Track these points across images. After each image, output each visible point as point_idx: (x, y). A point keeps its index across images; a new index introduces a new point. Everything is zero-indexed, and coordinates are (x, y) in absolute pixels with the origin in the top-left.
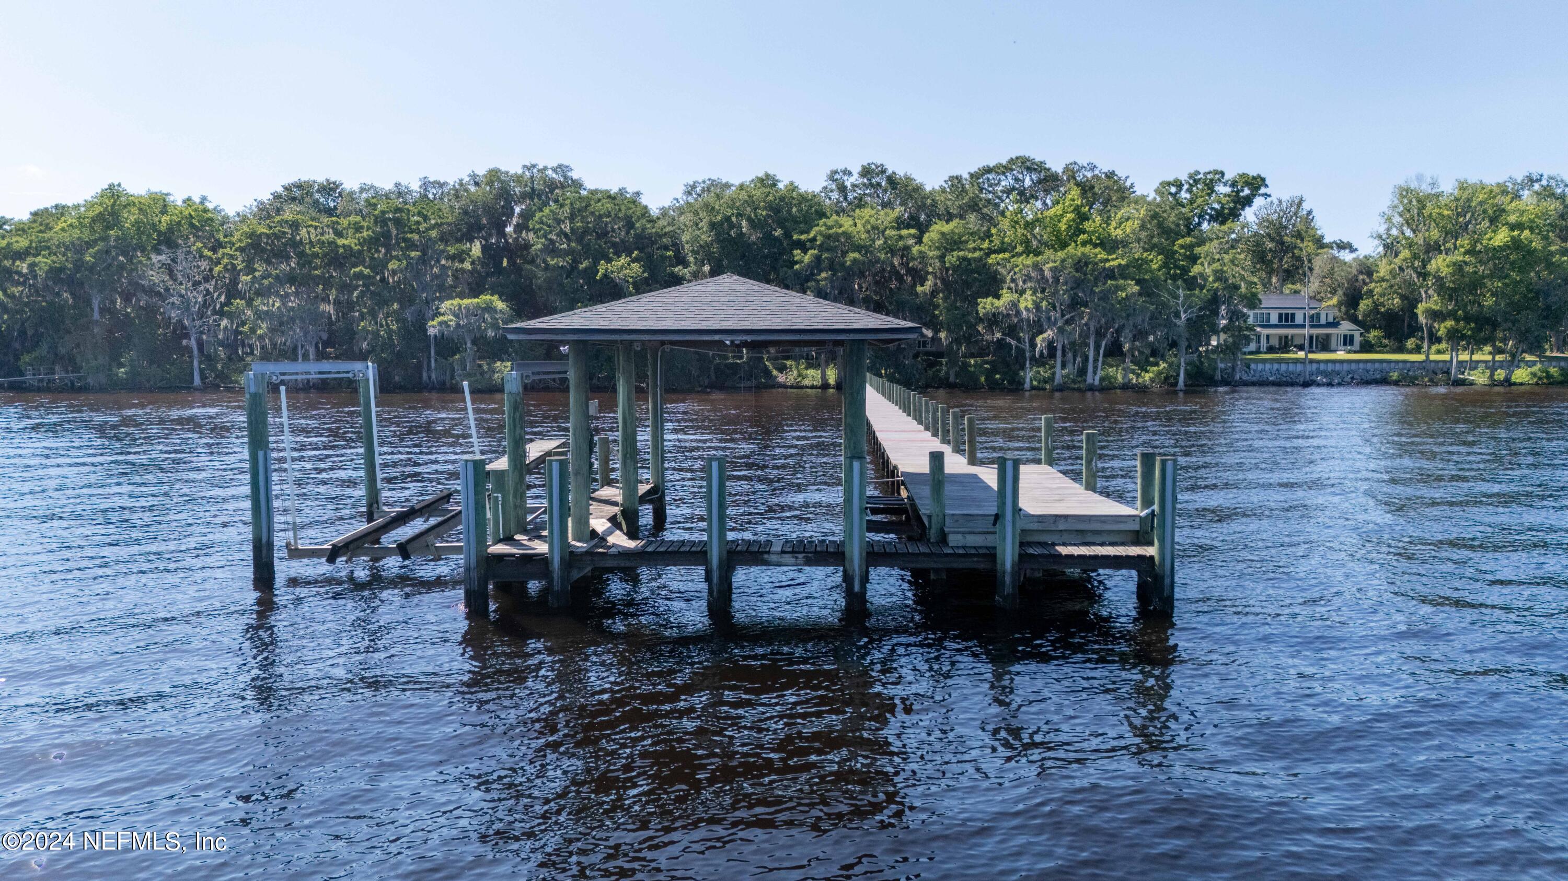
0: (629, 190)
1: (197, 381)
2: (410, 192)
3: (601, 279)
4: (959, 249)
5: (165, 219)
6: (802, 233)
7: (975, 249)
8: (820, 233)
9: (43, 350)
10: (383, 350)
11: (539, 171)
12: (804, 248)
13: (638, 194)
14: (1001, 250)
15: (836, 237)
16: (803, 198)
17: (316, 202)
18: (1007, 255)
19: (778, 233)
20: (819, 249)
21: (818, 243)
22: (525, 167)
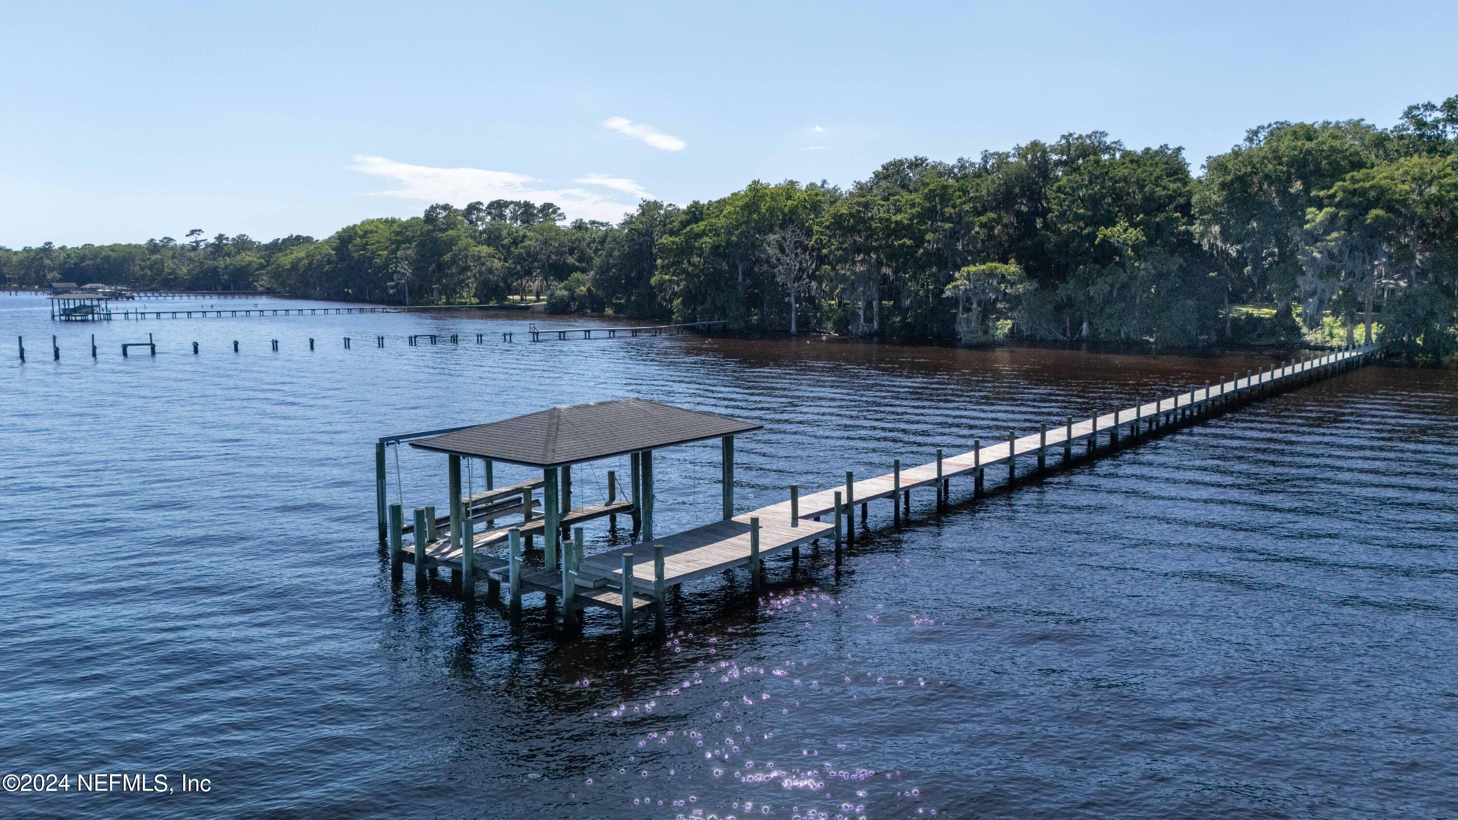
0: (1170, 147)
1: (793, 328)
2: (972, 164)
3: (1099, 244)
5: (789, 203)
6: (1323, 188)
8: (1344, 190)
9: (708, 304)
11: (1077, 139)
12: (1319, 204)
13: (1179, 149)
15: (1363, 192)
19: (1295, 188)
20: (1339, 205)
21: (1337, 200)
22: (1063, 137)
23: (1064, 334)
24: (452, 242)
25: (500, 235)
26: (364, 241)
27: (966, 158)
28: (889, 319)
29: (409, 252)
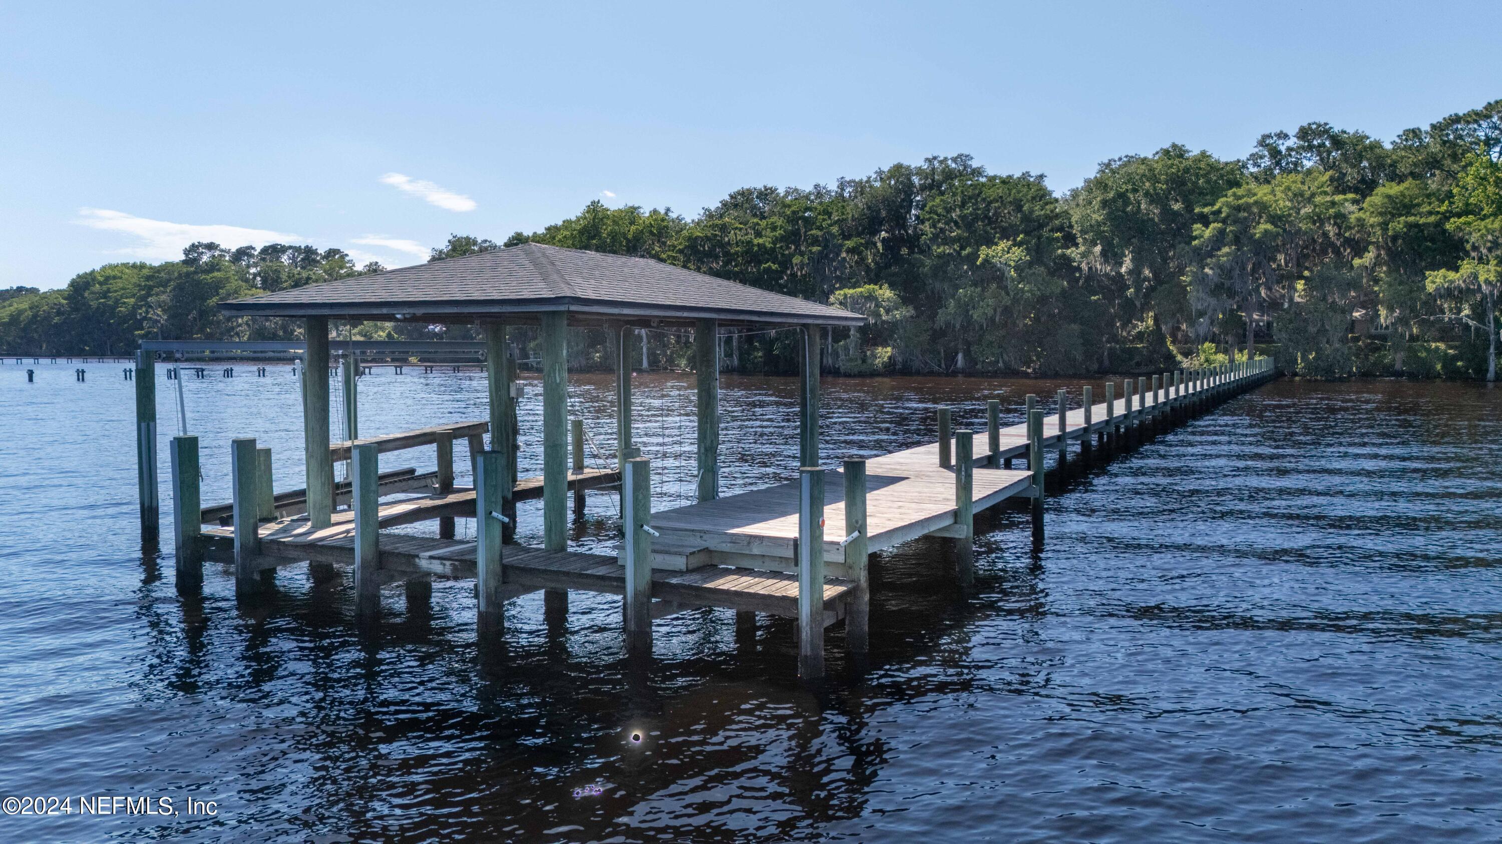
0: (1032, 174)
1: (645, 364)
2: (828, 192)
3: (982, 264)
4: (1408, 214)
5: (633, 228)
6: (1205, 205)
7: (1430, 213)
8: (1228, 205)
10: (787, 338)
11: (941, 162)
12: (1205, 220)
13: (1042, 176)
14: (1466, 212)
15: (1247, 208)
16: (1214, 167)
17: (754, 207)
18: (1471, 218)
19: (1177, 206)
20: (1224, 221)
21: (1223, 215)
22: (927, 160)
23: (940, 366)
24: (217, 286)
25: (278, 277)
26: (105, 288)
27: (822, 184)
28: (749, 354)
29: (163, 297)
